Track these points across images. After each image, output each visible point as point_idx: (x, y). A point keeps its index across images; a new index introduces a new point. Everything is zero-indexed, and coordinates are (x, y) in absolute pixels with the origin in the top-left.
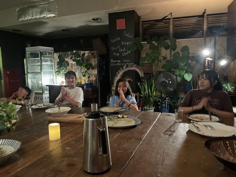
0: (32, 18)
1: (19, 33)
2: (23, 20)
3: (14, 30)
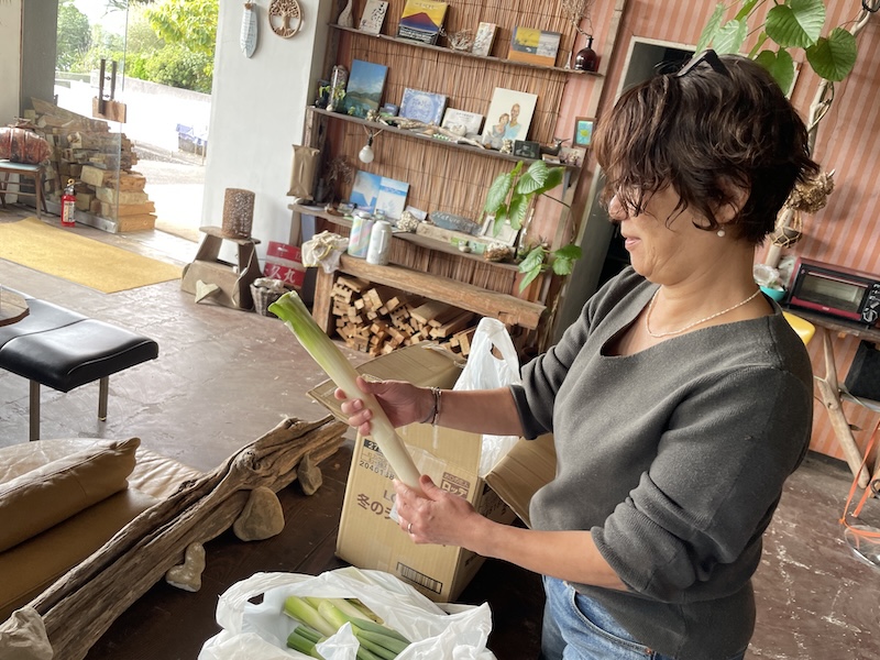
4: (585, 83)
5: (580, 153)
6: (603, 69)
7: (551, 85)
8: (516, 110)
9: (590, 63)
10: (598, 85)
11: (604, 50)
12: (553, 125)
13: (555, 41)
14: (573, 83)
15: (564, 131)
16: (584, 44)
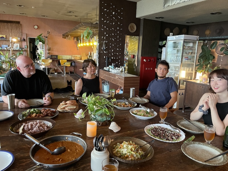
0: (180, 2)
1: (160, 20)
2: (169, 6)
3: (156, 18)
4: (24, 42)
5: (26, 49)
6: (26, 40)
7: (20, 43)
8: (17, 46)
9: (24, 40)
10: (26, 42)
11: (26, 39)
12: (22, 46)
13: (20, 38)
14: (23, 42)
15: (23, 47)
16: (23, 38)
